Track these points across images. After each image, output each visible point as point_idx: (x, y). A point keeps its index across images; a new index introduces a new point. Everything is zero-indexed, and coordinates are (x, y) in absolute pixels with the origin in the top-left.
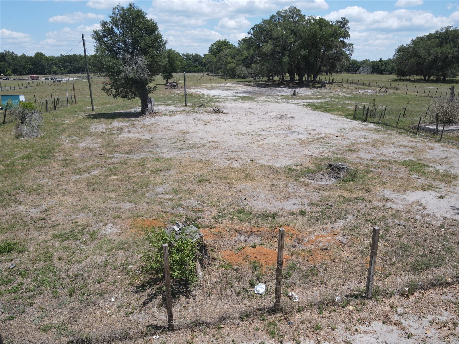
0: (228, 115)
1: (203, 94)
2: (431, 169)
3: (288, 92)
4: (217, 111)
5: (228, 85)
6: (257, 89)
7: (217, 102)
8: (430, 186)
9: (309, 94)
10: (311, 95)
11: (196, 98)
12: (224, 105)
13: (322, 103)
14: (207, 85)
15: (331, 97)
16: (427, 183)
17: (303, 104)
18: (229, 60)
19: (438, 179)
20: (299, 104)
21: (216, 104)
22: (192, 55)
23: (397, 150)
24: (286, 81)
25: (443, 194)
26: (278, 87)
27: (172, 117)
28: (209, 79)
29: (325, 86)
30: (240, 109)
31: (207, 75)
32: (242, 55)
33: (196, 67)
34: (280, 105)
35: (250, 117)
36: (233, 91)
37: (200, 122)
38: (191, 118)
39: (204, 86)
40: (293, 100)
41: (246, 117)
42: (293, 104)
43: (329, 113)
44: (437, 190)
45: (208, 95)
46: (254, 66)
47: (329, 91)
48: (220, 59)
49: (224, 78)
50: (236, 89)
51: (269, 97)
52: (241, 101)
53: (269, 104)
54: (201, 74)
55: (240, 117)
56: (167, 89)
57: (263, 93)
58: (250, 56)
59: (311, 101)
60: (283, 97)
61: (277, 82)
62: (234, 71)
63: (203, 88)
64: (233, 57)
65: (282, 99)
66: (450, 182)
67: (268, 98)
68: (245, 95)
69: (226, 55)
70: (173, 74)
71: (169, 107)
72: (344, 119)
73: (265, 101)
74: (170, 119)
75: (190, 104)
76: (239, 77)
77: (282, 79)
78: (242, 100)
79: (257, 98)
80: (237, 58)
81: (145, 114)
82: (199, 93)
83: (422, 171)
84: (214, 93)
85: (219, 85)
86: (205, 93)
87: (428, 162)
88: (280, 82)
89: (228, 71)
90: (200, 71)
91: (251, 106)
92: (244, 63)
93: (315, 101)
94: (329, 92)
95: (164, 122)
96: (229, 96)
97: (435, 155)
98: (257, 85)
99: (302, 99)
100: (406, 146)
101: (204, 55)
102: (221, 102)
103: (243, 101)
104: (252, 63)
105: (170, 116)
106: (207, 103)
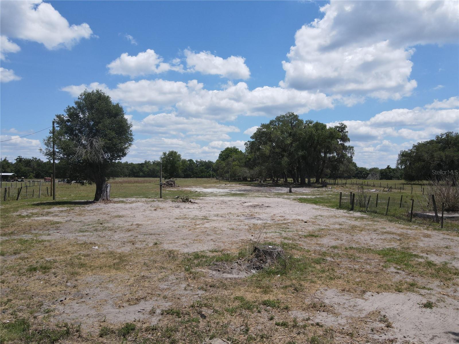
0: (196, 204)
1: (196, 191)
2: (420, 260)
4: (185, 200)
5: (228, 185)
8: (412, 285)
9: (307, 192)
10: (309, 193)
13: (315, 198)
14: (207, 185)
15: (329, 194)
16: (408, 280)
17: (294, 198)
19: (430, 275)
20: (289, 199)
23: (377, 237)
24: (289, 183)
25: (433, 300)
28: (215, 182)
29: (326, 186)
36: (229, 190)
40: (286, 196)
41: (213, 206)
42: (284, 198)
44: (423, 291)
48: (228, 164)
51: (263, 193)
53: (257, 198)
55: (207, 205)
60: (277, 194)
61: (280, 183)
66: (449, 279)
68: (239, 192)
69: (234, 160)
77: (285, 181)
78: (232, 195)
81: (98, 200)
82: (193, 190)
83: (405, 262)
85: (218, 185)
87: (419, 251)
88: (283, 183)
91: (234, 199)
93: (309, 197)
94: (329, 191)
96: (221, 193)
97: (431, 243)
100: (393, 233)
101: (215, 161)
102: (206, 196)
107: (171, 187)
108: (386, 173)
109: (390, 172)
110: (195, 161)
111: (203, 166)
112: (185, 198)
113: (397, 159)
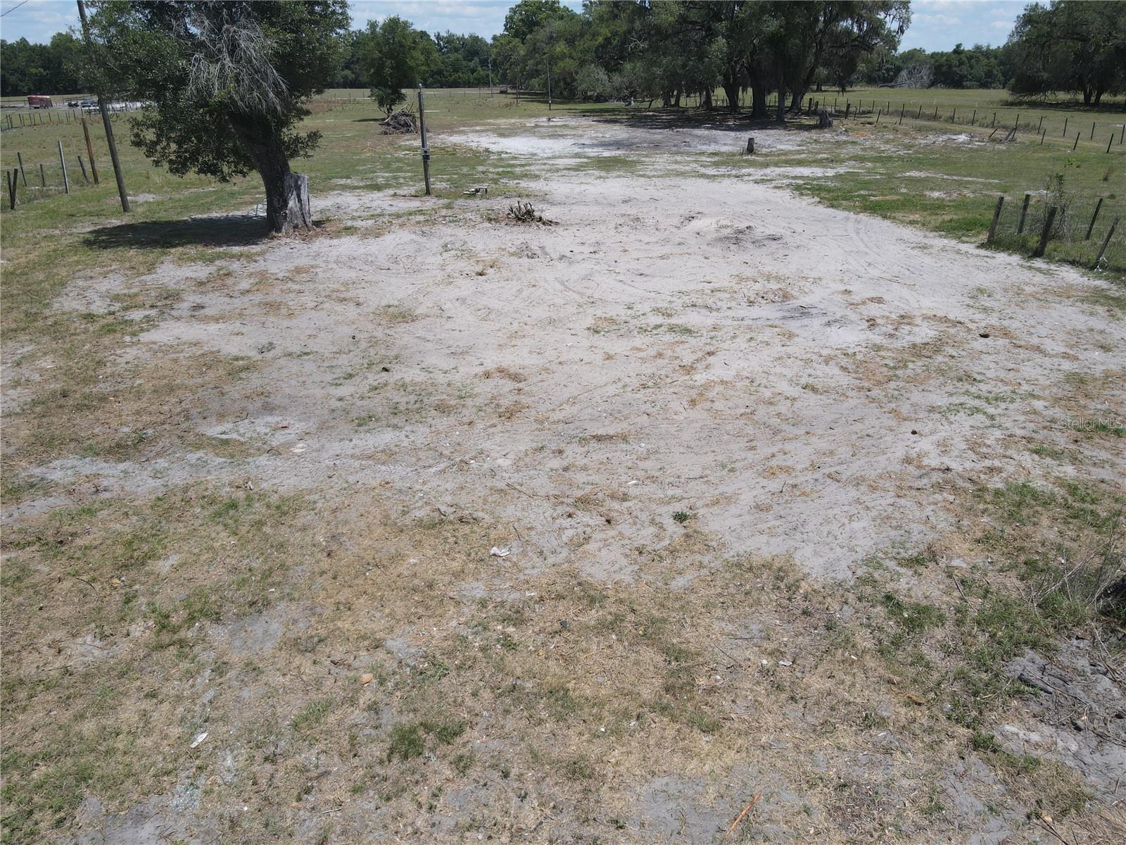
0: (560, 230)
1: (487, 150)
3: (729, 141)
4: (525, 217)
5: (557, 121)
6: (640, 134)
7: (526, 176)
9: (791, 148)
10: (799, 152)
11: (465, 162)
12: (546, 188)
13: (838, 177)
14: (498, 121)
15: (861, 159)
17: (786, 181)
18: (558, 49)
20: (774, 184)
21: (524, 184)
22: (463, 38)
24: (716, 109)
26: (698, 127)
27: (371, 240)
28: (507, 105)
29: (830, 125)
30: (597, 203)
31: (502, 92)
32: (594, 35)
33: (473, 71)
34: (714, 186)
35: (632, 237)
36: (573, 141)
37: (462, 264)
38: (435, 244)
39: (489, 124)
40: (751, 170)
41: (619, 237)
42: (756, 182)
43: (885, 217)
45: (500, 153)
46: (628, 66)
47: (844, 138)
48: (535, 50)
49: (546, 102)
50: (580, 132)
51: (679, 158)
52: (597, 173)
53: (679, 181)
54: (485, 91)
55: (599, 236)
56: (386, 133)
57: (656, 146)
58: (617, 38)
59: (805, 171)
60: (716, 159)
61: (691, 113)
62: (574, 80)
63: (488, 130)
64: (571, 41)
65: (716, 164)
67: (676, 162)
68: (607, 154)
69: (551, 37)
70: (403, 91)
71: (376, 195)
72: (951, 243)
73: (668, 174)
74: (362, 250)
75: (444, 185)
76: (586, 99)
77: (705, 103)
78: (599, 168)
79: (642, 163)
80: (581, 44)
81: (279, 230)
82: (474, 145)
84: (517, 145)
85: (531, 123)
86: (493, 148)
88: (701, 111)
89: (559, 81)
90: (482, 82)
91: (629, 193)
92: (601, 58)
93: (818, 172)
94: (845, 142)
95: (336, 262)
96: (560, 157)
98: (638, 120)
99: (776, 165)
101: (495, 38)
102: (537, 177)
103: (603, 174)
104: (623, 58)
105: (367, 234)
106: (496, 181)
107: (408, 131)
108: (950, 67)
109: (961, 63)
110: (433, 38)
111: (456, 50)
112: (524, 210)
113: (1009, 32)
